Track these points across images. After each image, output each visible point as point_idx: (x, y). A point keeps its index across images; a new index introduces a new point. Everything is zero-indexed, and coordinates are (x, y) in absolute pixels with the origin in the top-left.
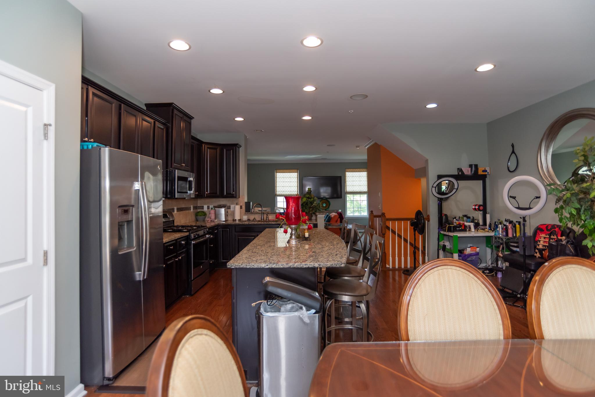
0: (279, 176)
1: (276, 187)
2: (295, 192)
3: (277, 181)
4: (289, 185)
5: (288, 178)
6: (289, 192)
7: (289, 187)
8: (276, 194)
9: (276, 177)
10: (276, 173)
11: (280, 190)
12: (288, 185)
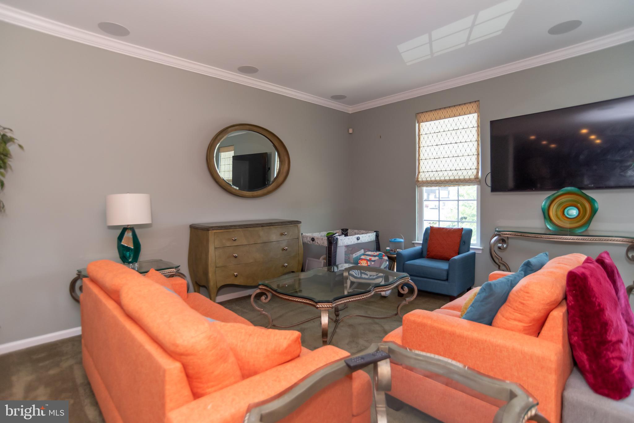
0: (426, 129)
1: (419, 160)
2: (470, 173)
3: (421, 146)
4: (453, 152)
5: (449, 133)
6: (450, 173)
7: (454, 159)
8: (418, 178)
9: (419, 135)
10: (419, 123)
11: (428, 169)
12: (449, 153)
